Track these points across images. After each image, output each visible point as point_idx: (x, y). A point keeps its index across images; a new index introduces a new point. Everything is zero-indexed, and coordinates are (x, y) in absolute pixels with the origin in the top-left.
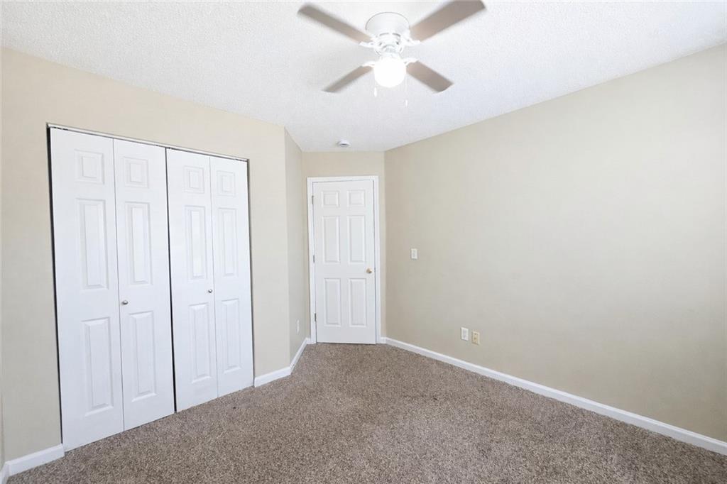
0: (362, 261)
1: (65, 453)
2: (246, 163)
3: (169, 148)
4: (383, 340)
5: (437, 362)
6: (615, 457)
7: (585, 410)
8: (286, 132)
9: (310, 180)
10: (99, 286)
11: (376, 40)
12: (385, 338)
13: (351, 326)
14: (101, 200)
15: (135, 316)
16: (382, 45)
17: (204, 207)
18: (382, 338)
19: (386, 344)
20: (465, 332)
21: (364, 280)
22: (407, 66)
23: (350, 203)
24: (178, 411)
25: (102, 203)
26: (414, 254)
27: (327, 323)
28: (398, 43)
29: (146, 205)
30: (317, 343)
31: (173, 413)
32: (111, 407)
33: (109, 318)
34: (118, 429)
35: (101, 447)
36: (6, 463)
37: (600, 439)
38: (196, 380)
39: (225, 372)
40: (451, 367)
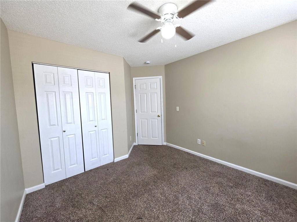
0: (156, 112)
1: (45, 186)
2: (109, 74)
3: (79, 69)
4: (165, 144)
5: (187, 153)
6: (264, 195)
7: (251, 174)
8: (124, 59)
9: (134, 79)
10: (55, 125)
11: (162, 17)
12: (166, 143)
13: (152, 138)
14: (54, 92)
15: (69, 136)
16: (165, 19)
17: (93, 93)
18: (164, 143)
19: (166, 145)
20: (199, 141)
21: (157, 120)
22: (176, 28)
23: (150, 88)
24: (86, 171)
25: (54, 93)
26: (178, 109)
27: (142, 137)
28: (172, 18)
29: (71, 93)
30: (138, 145)
31: (84, 172)
32: (61, 170)
33: (59, 137)
34: (64, 178)
35: (58, 184)
36: (26, 189)
37: (257, 187)
38: (92, 160)
39: (103, 156)
40: (193, 155)
